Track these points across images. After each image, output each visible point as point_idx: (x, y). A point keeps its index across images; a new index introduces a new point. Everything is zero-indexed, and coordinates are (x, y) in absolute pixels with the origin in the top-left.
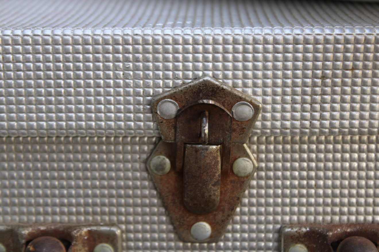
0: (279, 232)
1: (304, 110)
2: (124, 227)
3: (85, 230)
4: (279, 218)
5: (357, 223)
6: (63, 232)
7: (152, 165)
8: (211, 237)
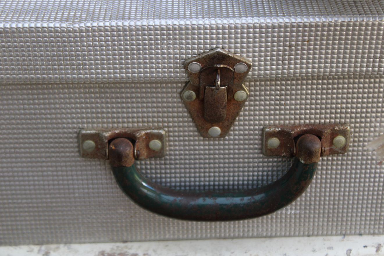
0: (263, 130)
1: (278, 64)
2: (166, 129)
3: (143, 132)
4: (262, 122)
5: (310, 124)
6: (130, 134)
7: (184, 96)
8: (221, 135)
